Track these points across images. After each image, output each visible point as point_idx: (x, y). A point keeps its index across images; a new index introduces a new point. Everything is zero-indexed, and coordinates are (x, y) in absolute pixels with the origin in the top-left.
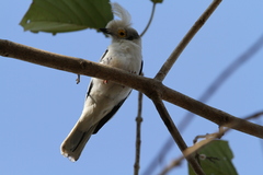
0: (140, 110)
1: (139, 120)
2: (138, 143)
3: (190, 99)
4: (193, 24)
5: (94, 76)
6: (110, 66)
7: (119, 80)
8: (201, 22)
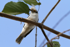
0: (36, 32)
1: (36, 35)
2: (36, 41)
3: (51, 29)
4: (52, 8)
5: (25, 22)
6: (30, 20)
7: (32, 23)
8: (54, 8)
